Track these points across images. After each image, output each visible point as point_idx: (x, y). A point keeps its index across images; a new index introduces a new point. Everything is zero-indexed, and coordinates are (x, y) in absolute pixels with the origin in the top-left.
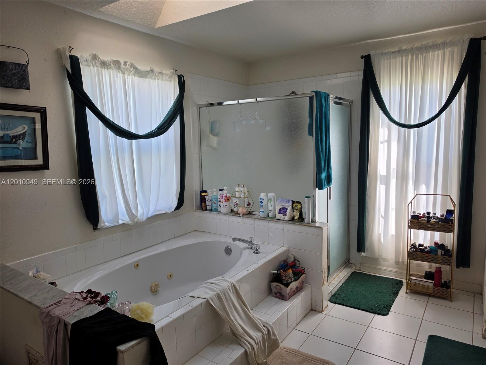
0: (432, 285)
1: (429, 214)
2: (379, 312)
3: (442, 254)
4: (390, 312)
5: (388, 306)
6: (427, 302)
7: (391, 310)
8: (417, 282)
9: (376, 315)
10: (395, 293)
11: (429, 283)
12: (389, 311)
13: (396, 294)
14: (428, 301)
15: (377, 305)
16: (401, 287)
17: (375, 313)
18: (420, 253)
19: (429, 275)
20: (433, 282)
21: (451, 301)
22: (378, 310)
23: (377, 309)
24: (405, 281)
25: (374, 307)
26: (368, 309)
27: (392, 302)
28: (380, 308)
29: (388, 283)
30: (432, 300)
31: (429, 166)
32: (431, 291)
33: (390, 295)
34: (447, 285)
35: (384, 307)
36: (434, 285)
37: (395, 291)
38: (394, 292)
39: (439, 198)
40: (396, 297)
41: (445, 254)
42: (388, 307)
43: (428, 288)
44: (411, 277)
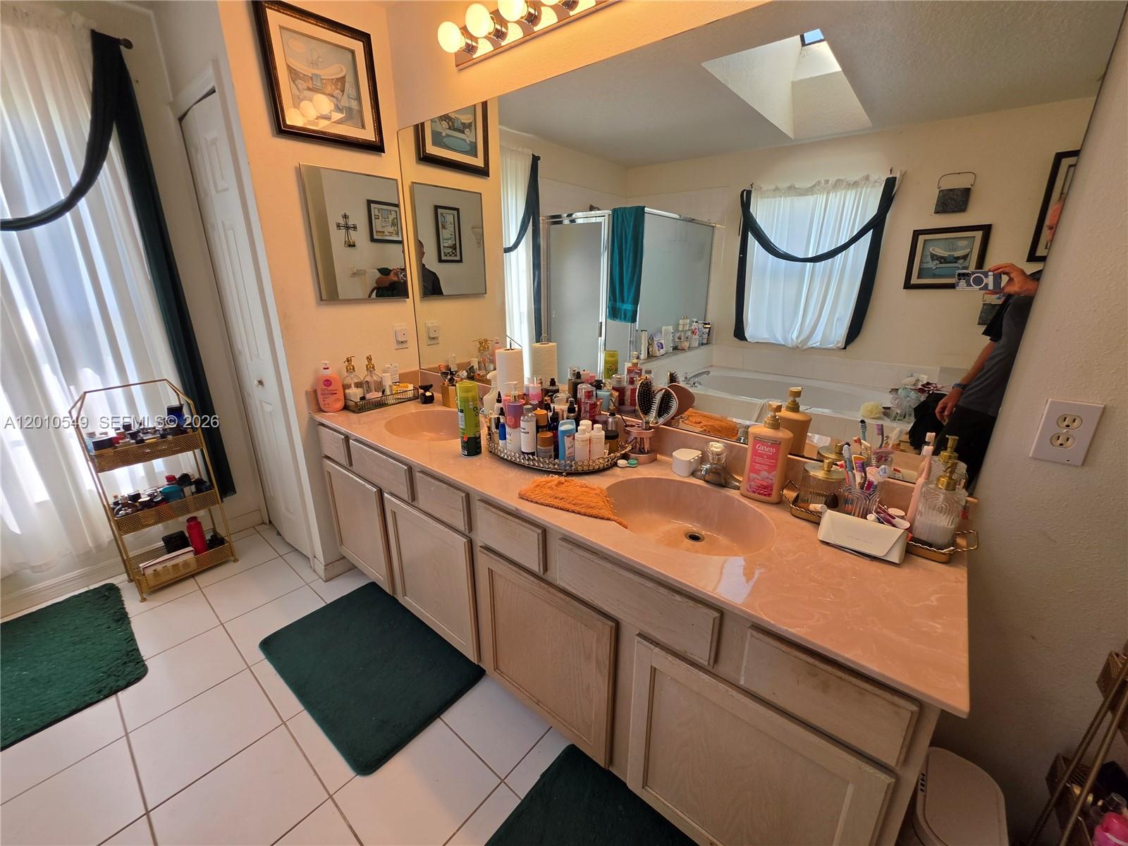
0: (191, 555)
1: (127, 427)
2: (122, 683)
3: (193, 493)
4: (146, 663)
5: (130, 653)
6: (200, 589)
7: (144, 658)
8: (159, 567)
9: (119, 694)
10: (120, 619)
11: (185, 555)
12: (143, 661)
13: (122, 618)
14: (199, 587)
15: (103, 673)
16: (121, 596)
17: (114, 692)
18: (146, 510)
19: (174, 543)
20: (190, 548)
21: (236, 560)
22: (118, 681)
23: (111, 682)
24: (120, 580)
25: (98, 681)
26: (86, 698)
27: (131, 639)
28: (114, 673)
29: (81, 608)
30: (201, 579)
31: (88, 326)
32: (193, 566)
33: (111, 629)
34: (217, 541)
35: (125, 663)
36: (197, 552)
37: (116, 612)
38: (116, 618)
39: (137, 391)
40: (129, 623)
41: (199, 490)
42: (133, 655)
43: (186, 564)
44: (141, 565)
